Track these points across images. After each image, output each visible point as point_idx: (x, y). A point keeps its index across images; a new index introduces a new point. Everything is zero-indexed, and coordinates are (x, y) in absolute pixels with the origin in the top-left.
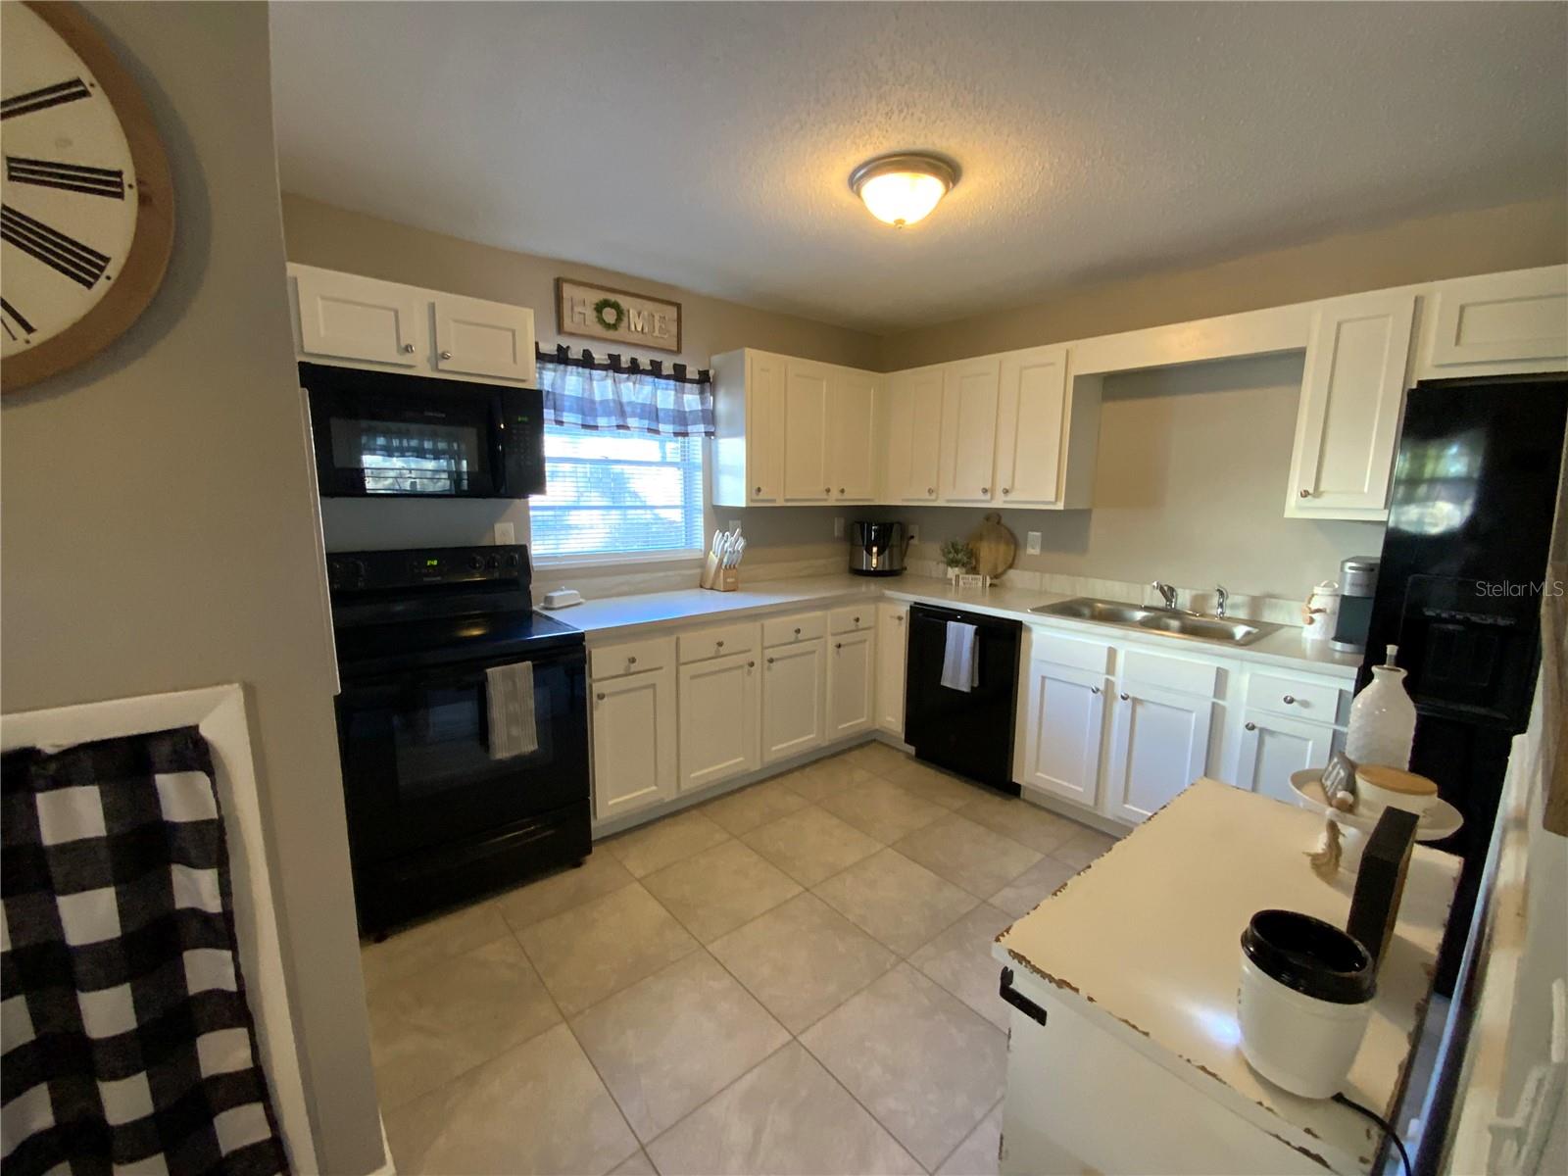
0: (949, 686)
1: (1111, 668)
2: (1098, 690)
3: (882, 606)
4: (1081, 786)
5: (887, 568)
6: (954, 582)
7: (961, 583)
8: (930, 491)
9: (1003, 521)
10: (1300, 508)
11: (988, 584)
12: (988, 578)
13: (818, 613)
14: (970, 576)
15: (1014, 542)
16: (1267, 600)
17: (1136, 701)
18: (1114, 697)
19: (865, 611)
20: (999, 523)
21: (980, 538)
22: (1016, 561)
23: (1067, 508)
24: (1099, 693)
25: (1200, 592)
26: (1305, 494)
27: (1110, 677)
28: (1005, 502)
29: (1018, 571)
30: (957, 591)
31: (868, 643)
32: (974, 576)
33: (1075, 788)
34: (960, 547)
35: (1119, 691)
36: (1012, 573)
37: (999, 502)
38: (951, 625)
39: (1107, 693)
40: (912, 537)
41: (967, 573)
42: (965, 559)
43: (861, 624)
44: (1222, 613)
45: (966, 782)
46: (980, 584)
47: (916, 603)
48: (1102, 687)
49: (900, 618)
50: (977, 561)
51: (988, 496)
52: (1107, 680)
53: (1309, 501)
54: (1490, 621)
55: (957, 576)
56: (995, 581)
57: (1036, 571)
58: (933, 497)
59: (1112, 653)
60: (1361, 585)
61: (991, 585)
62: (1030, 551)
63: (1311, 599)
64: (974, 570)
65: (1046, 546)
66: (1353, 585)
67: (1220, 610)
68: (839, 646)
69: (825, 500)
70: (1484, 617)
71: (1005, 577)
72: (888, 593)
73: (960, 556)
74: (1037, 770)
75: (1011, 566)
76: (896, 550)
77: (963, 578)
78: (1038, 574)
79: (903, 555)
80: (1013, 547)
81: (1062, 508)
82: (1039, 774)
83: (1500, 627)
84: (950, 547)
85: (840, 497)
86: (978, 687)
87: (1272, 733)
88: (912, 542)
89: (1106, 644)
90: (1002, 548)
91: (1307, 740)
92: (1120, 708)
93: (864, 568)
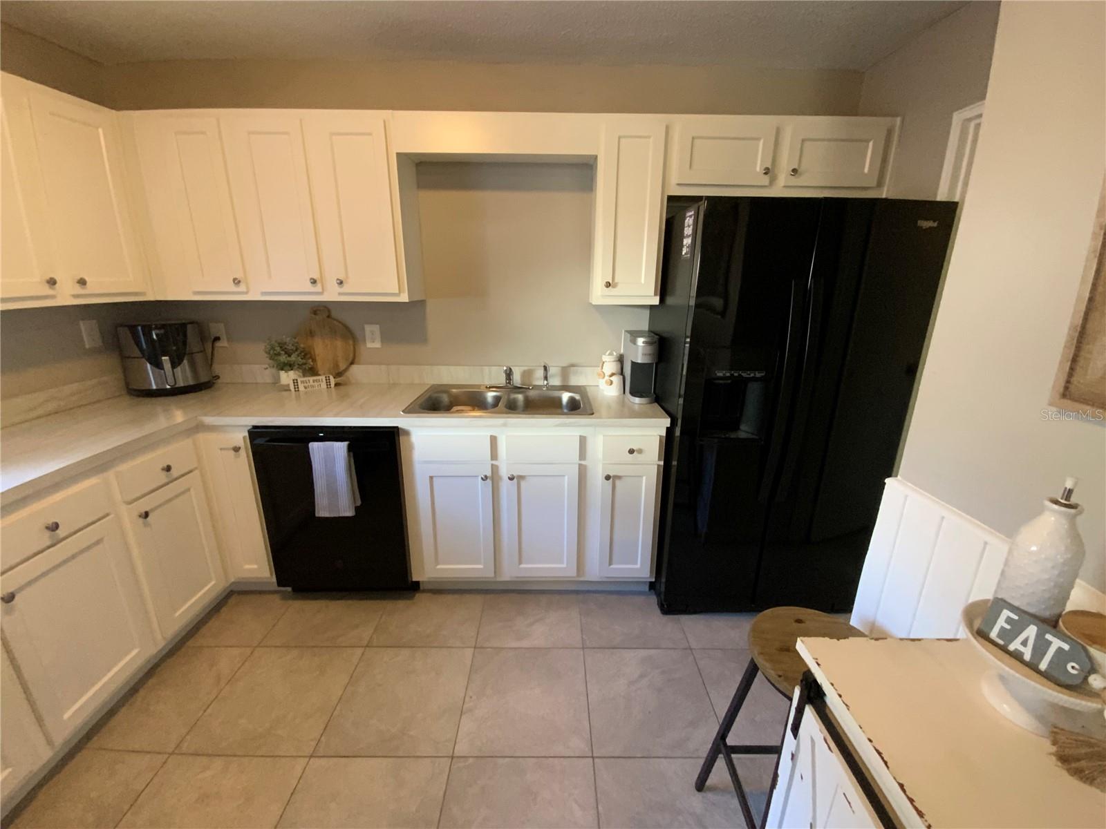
0: (327, 515)
1: (494, 455)
2: (486, 477)
3: (201, 437)
4: (480, 564)
5: (191, 382)
6: (292, 387)
7: (301, 388)
8: (237, 282)
9: (334, 314)
10: (604, 296)
11: (333, 385)
12: (331, 377)
13: (93, 481)
14: (311, 379)
15: (350, 335)
16: (572, 368)
17: (521, 478)
18: (500, 478)
19: (177, 453)
20: (329, 317)
21: (311, 334)
22: (357, 354)
23: (411, 300)
24: (488, 480)
25: (526, 368)
26: (608, 285)
27: (494, 462)
28: (340, 294)
29: (359, 366)
30: (298, 398)
31: (192, 492)
32: (315, 378)
33: (475, 568)
34: (290, 347)
35: (504, 472)
36: (355, 368)
37: (332, 294)
38: (315, 447)
39: (493, 478)
40: (217, 339)
41: (304, 376)
42: (300, 361)
43: (175, 472)
44: (547, 384)
45: (361, 599)
46: (324, 385)
47: (255, 427)
48: (489, 474)
49: (236, 449)
50: (314, 360)
51: (318, 288)
52: (492, 465)
53: (611, 291)
54: (752, 375)
55: (295, 382)
56: (339, 380)
57: (380, 364)
58: (242, 288)
59: (494, 440)
60: (650, 354)
61: (336, 385)
62: (369, 345)
63: (603, 365)
64: (313, 372)
65: (386, 338)
66: (644, 354)
67: (546, 382)
68: (146, 515)
69: (53, 297)
70: (749, 372)
71: (348, 374)
72: (209, 420)
73: (293, 358)
74: (437, 563)
75: (352, 363)
76: (199, 358)
77: (302, 382)
78: (383, 367)
79: (210, 364)
80: (351, 342)
81: (407, 300)
82: (439, 567)
83: (758, 378)
84: (278, 349)
85: (78, 290)
86: (361, 505)
87: (619, 477)
88: (218, 344)
89: (488, 433)
90: (339, 343)
91: (641, 477)
92: (506, 487)
93: (154, 387)
